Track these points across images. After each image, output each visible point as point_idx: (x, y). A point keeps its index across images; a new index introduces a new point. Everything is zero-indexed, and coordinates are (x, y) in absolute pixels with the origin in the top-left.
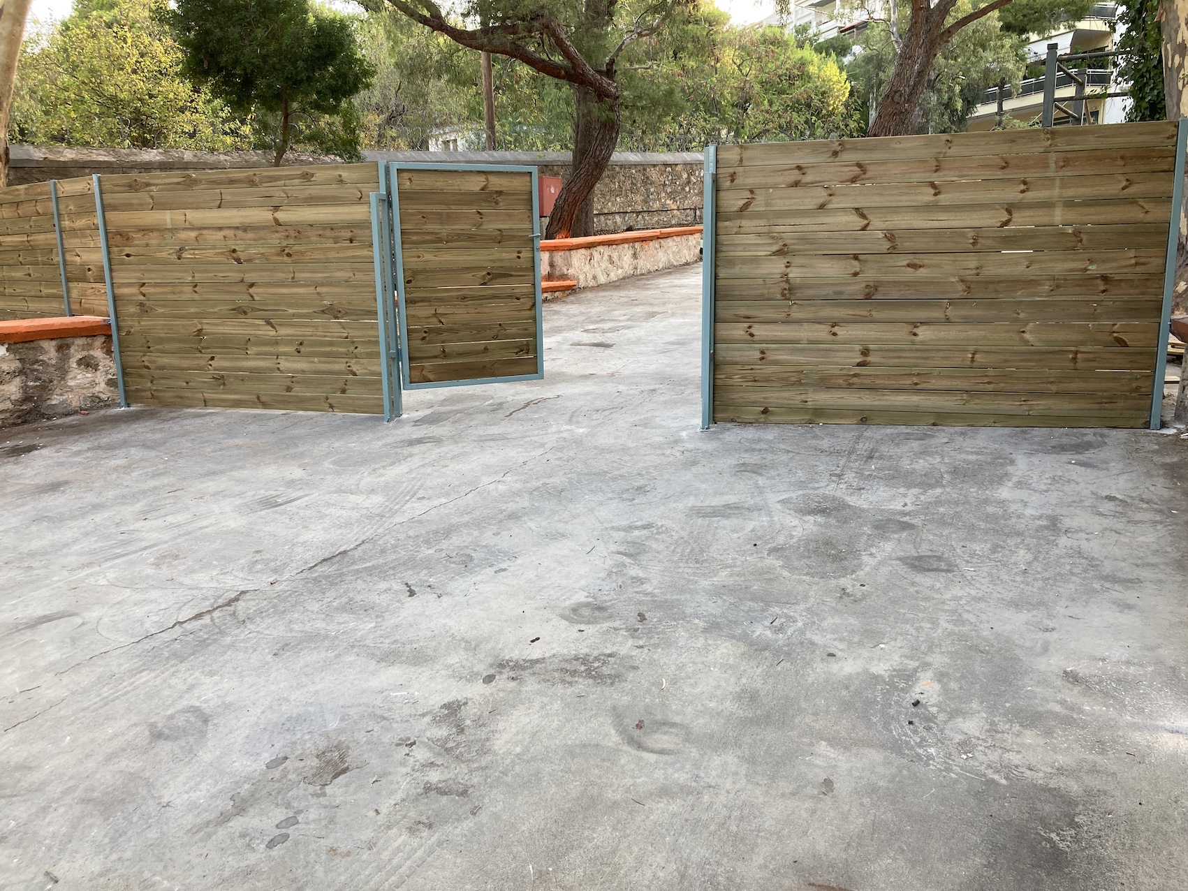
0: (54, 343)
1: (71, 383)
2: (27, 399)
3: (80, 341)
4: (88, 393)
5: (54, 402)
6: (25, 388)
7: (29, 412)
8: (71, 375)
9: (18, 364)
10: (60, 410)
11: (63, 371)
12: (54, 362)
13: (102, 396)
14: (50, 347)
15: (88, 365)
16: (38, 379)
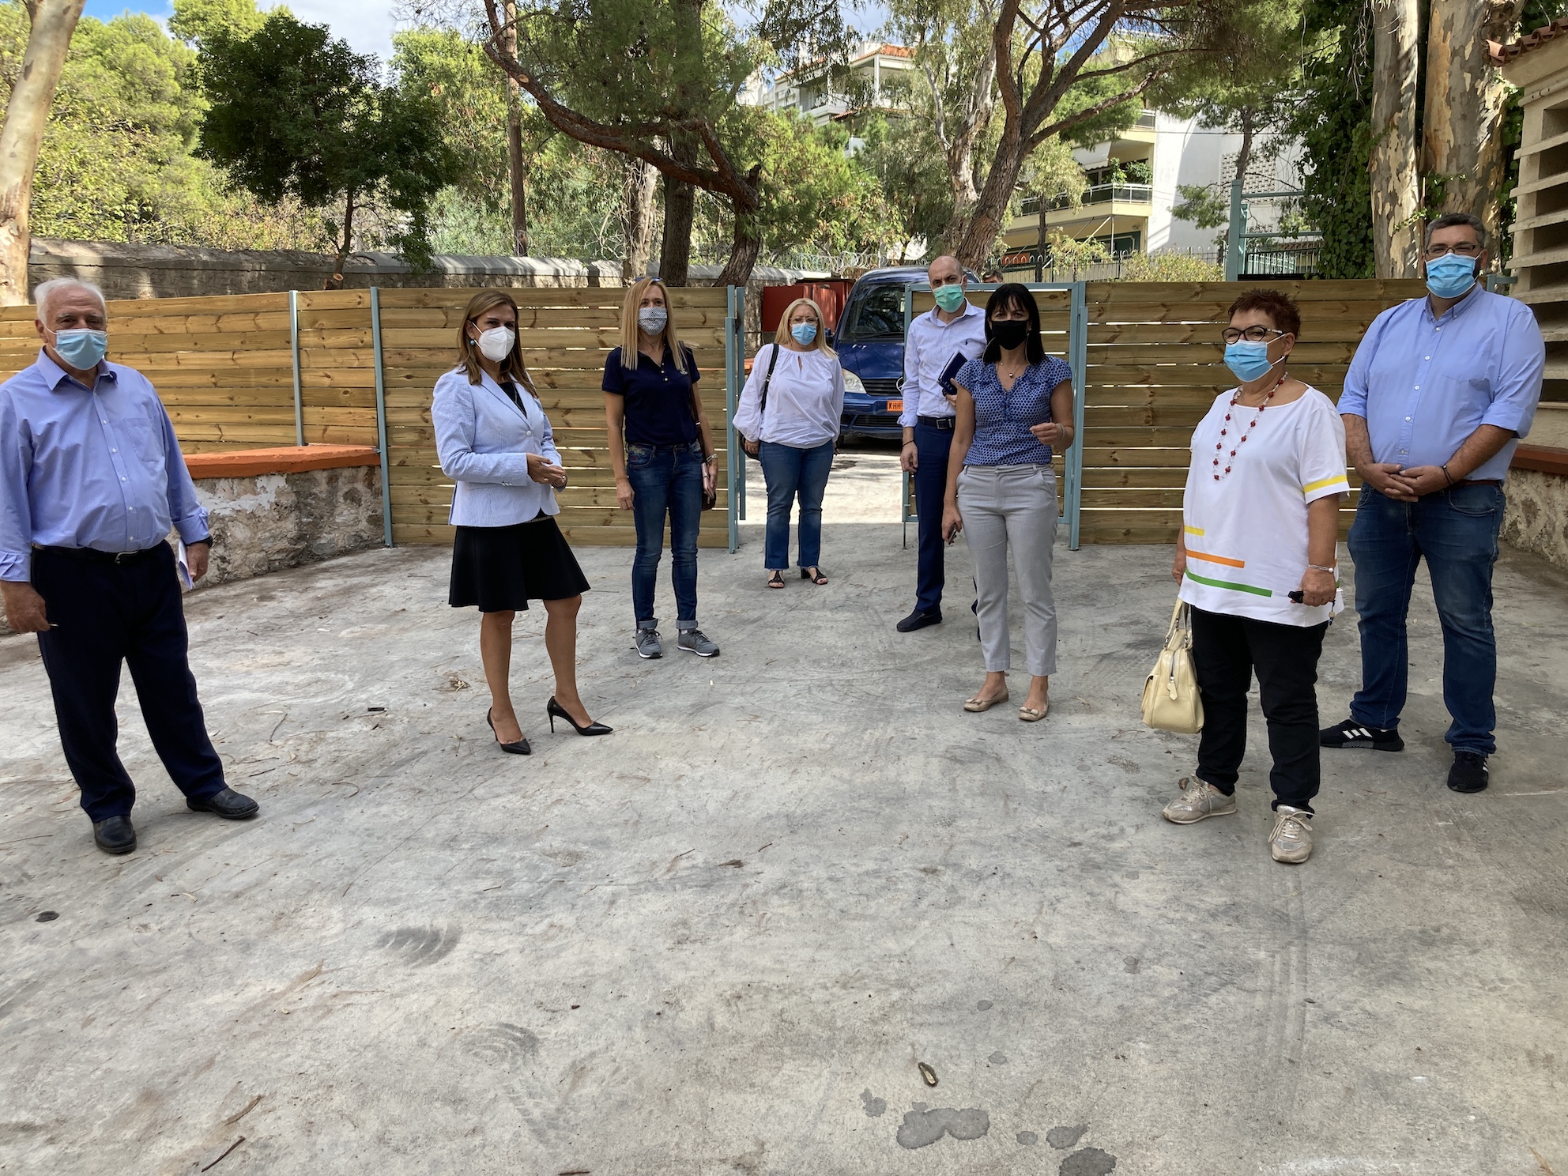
0: (325, 474)
1: (339, 520)
2: (301, 538)
3: (347, 473)
4: (352, 531)
5: (323, 541)
6: (300, 524)
7: (302, 552)
8: (338, 510)
9: (293, 497)
10: (328, 551)
11: (332, 505)
12: (324, 496)
13: (365, 536)
14: (322, 477)
15: (353, 500)
16: (310, 515)
